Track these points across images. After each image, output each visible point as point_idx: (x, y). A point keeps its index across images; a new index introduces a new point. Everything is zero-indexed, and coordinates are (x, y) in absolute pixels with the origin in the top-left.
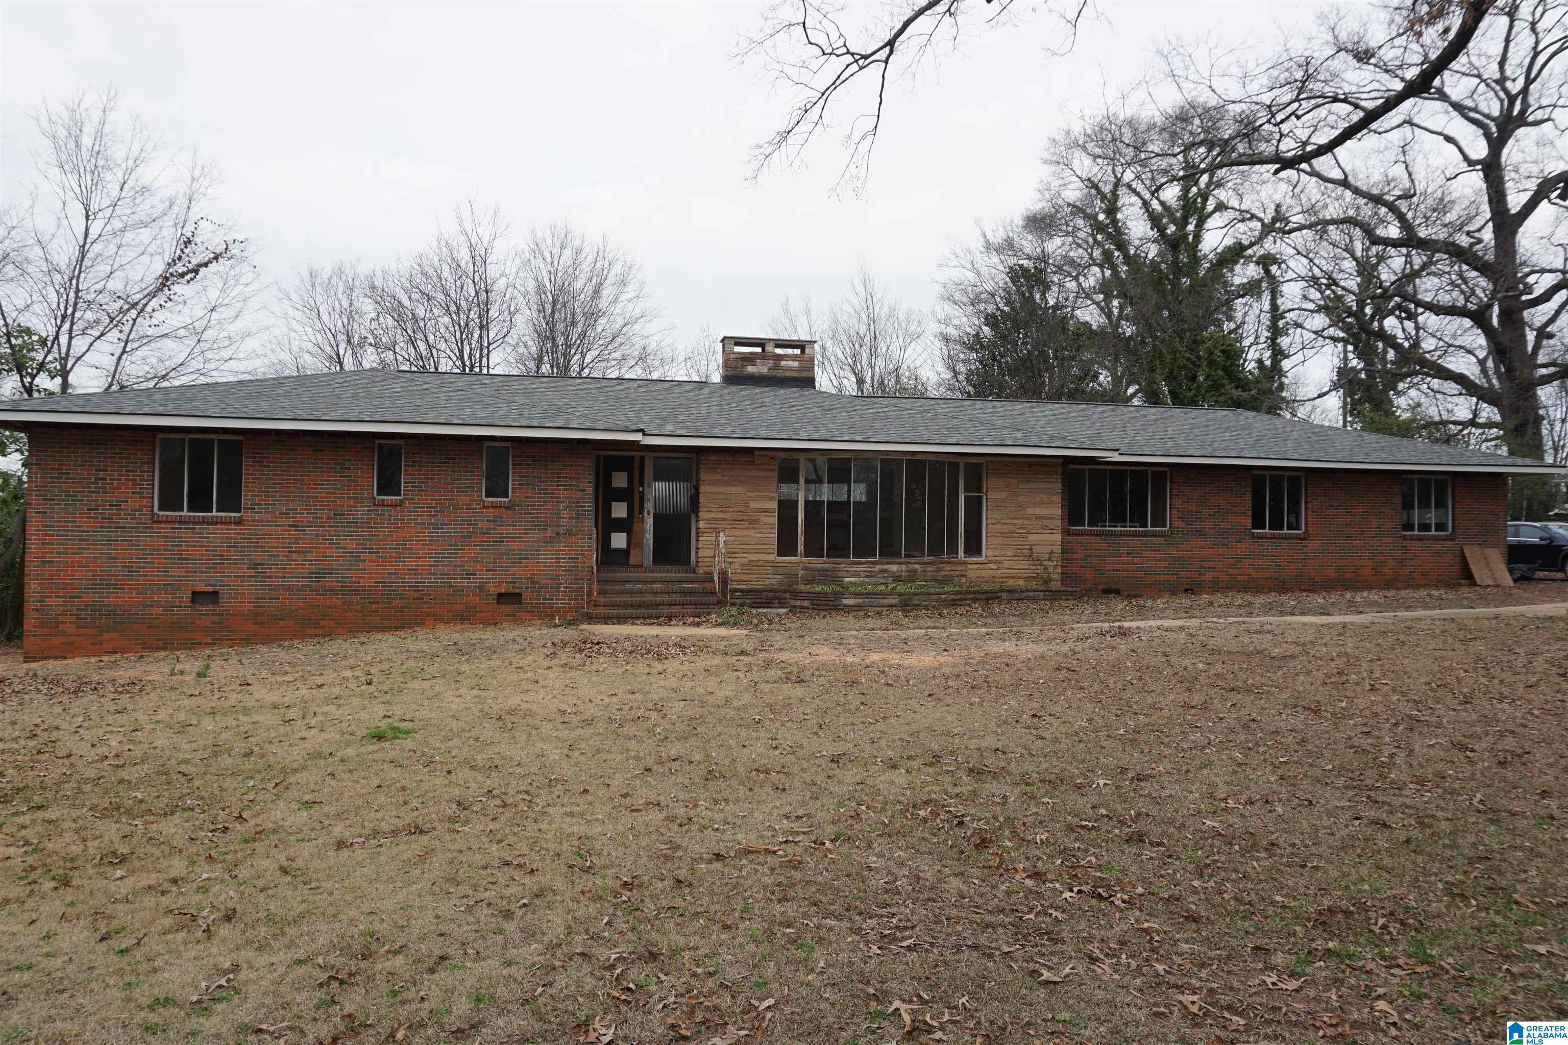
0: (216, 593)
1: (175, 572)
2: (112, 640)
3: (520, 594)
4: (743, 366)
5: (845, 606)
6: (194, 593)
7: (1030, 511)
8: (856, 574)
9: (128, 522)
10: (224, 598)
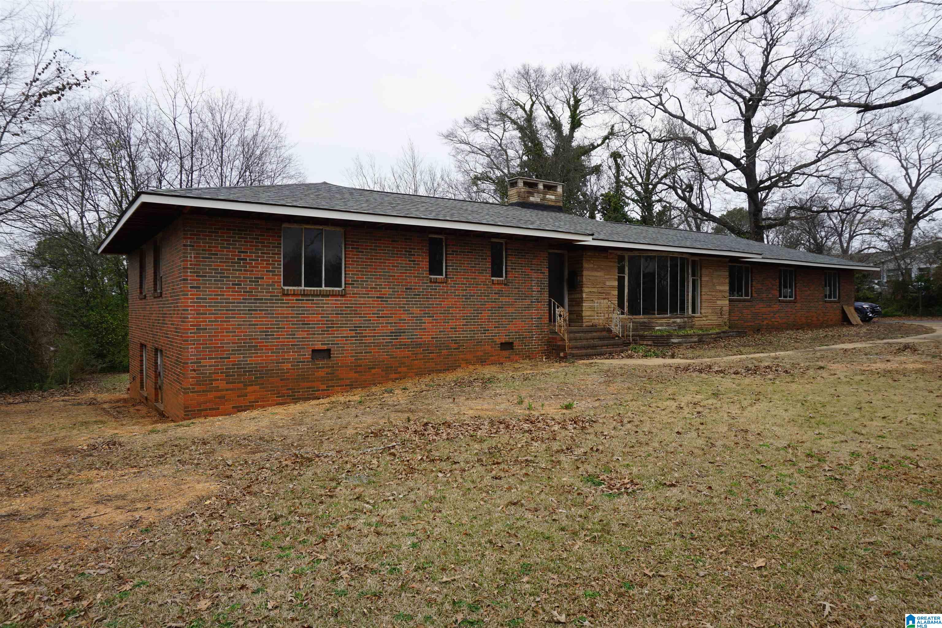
0: (329, 351)
1: (300, 335)
2: (255, 391)
3: (512, 343)
4: (528, 197)
5: (673, 343)
6: (314, 351)
7: (718, 288)
8: (661, 325)
9: (265, 295)
10: (335, 354)
